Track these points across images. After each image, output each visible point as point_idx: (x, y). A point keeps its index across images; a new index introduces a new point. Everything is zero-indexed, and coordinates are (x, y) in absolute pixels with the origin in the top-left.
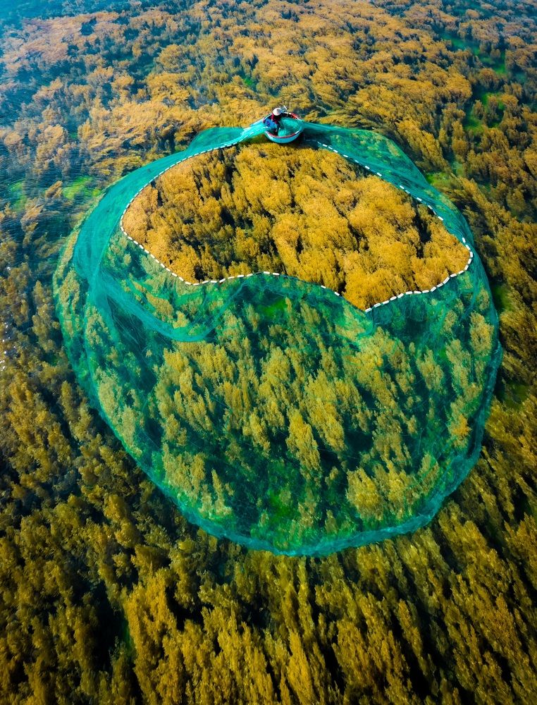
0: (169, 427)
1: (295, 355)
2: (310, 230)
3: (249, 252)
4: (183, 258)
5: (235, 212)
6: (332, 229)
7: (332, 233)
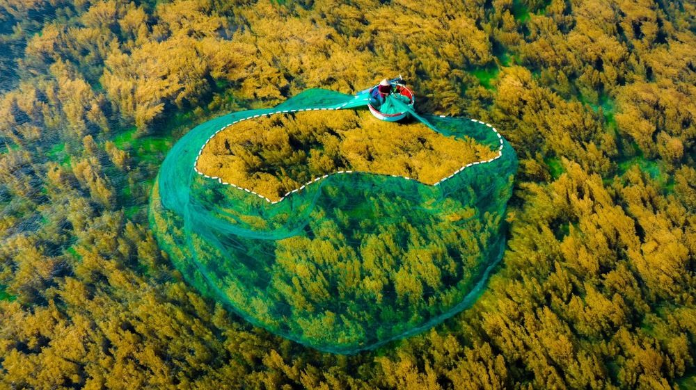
0: (297, 301)
1: (387, 237)
2: (374, 141)
3: (325, 168)
4: (264, 183)
5: (301, 137)
6: (396, 138)
7: (397, 141)
